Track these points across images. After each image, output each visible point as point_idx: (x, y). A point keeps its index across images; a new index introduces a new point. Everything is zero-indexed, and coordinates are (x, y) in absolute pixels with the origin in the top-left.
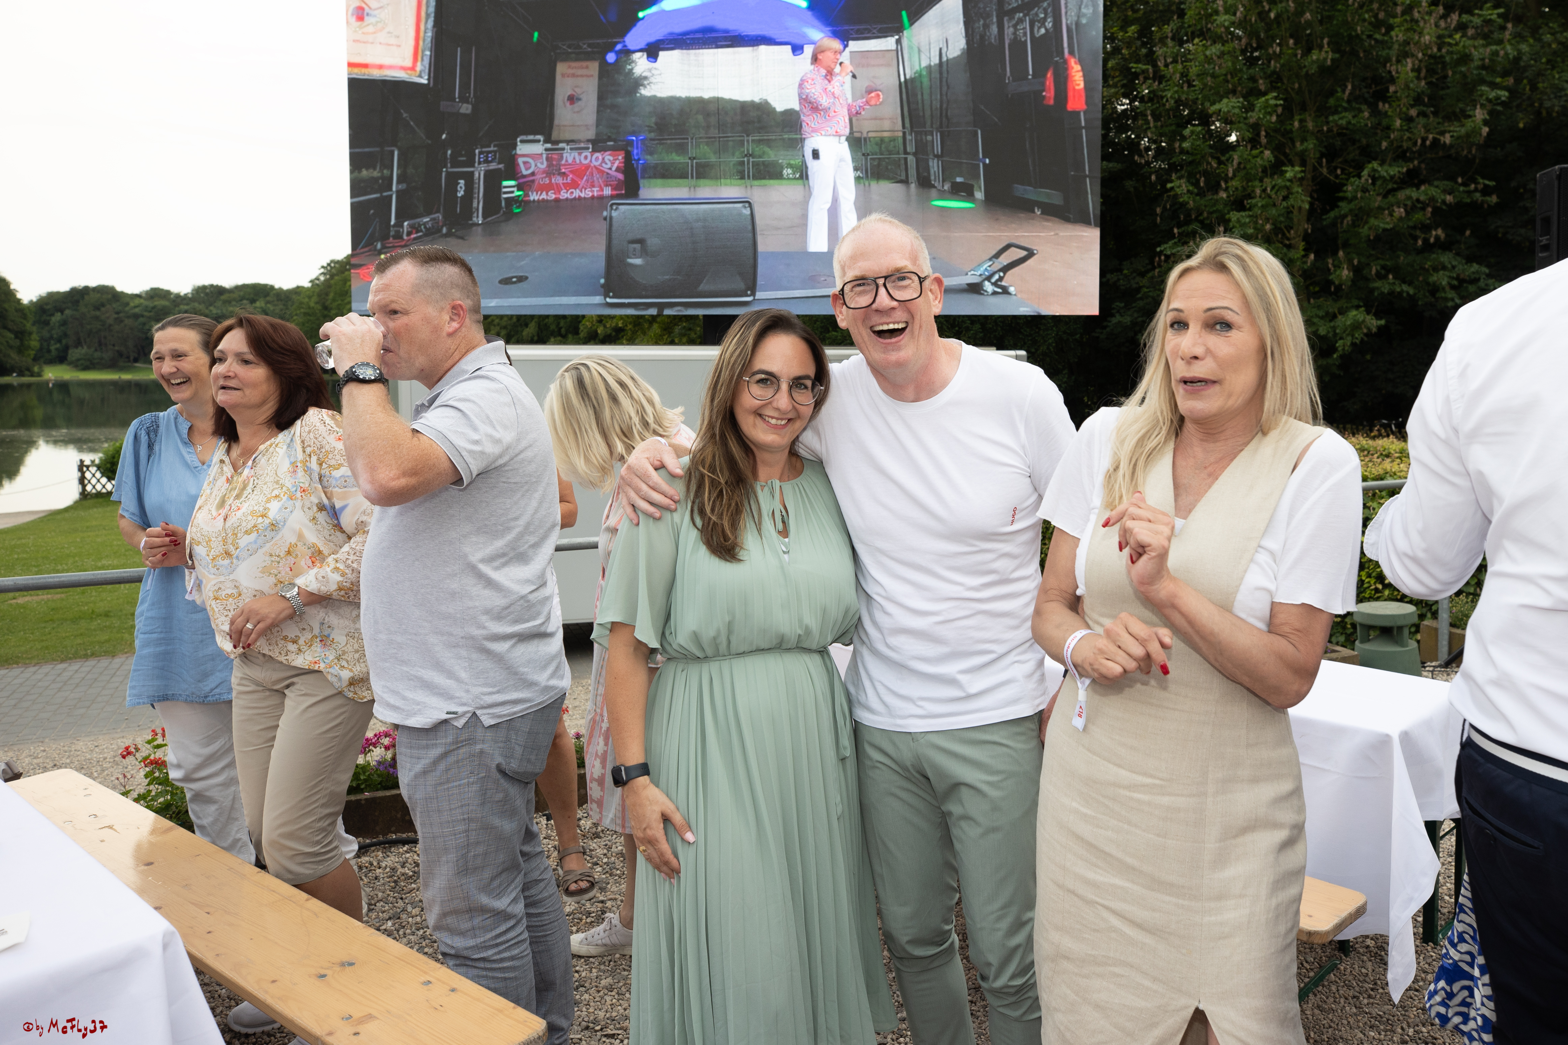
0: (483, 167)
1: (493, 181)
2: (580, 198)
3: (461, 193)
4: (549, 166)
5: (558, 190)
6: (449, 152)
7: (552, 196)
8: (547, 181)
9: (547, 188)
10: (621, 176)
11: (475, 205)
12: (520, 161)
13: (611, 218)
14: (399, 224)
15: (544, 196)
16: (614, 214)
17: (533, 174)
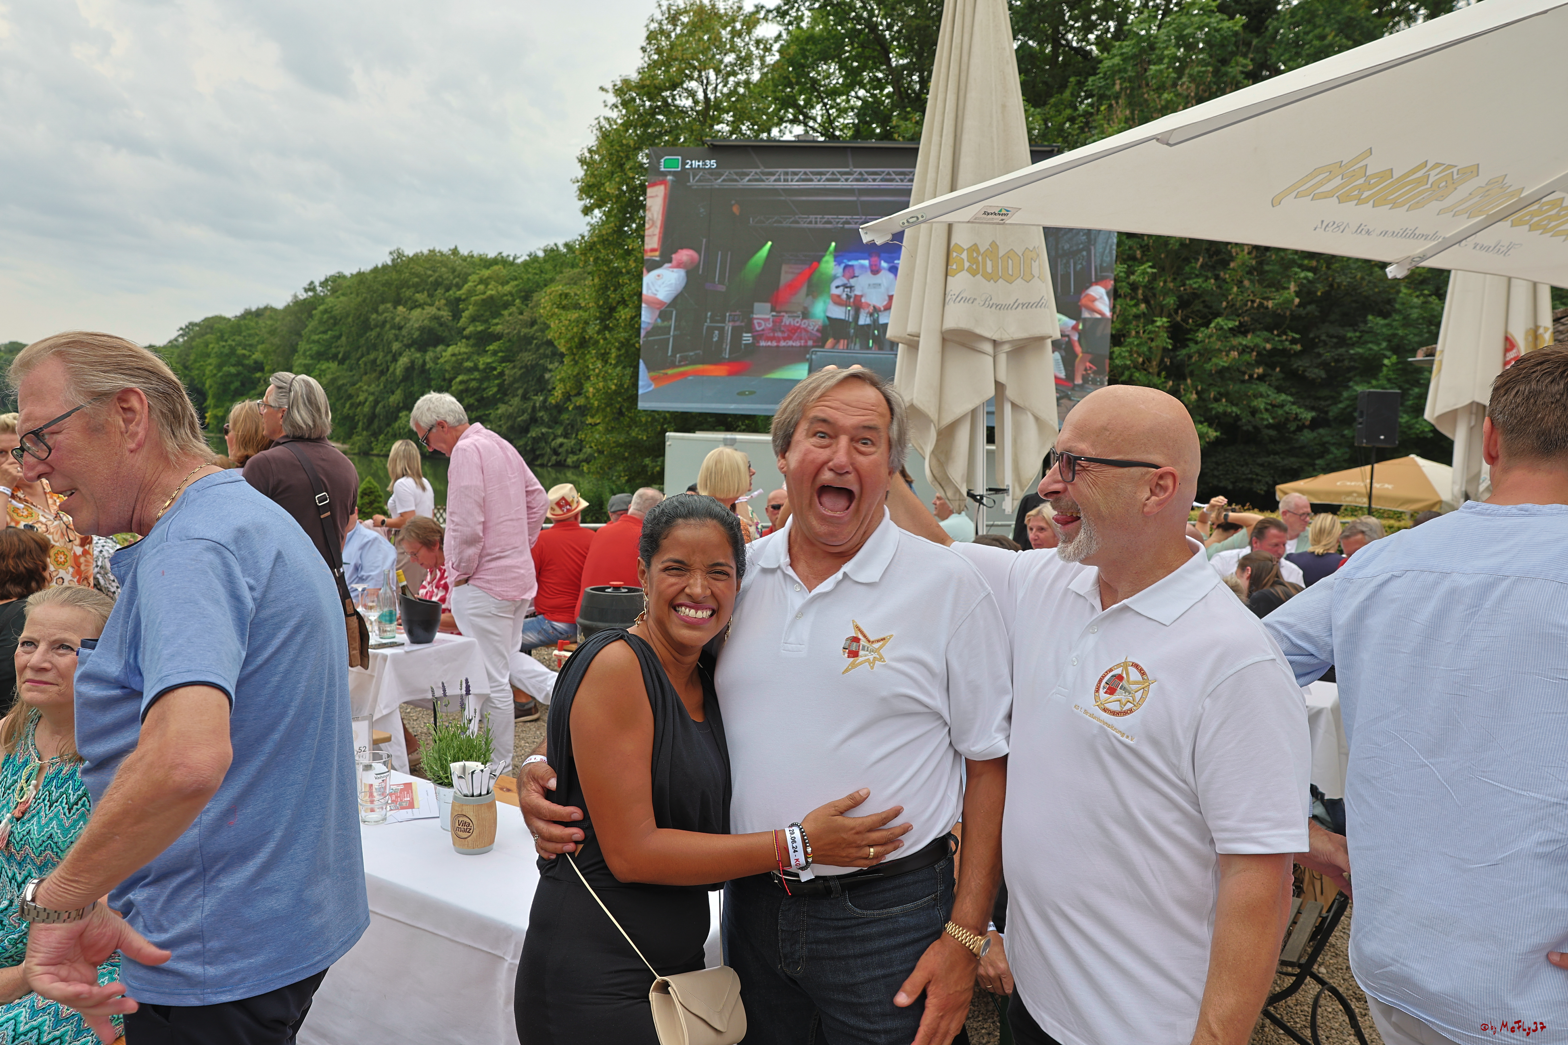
0: (731, 324)
1: (737, 333)
2: (792, 346)
3: (715, 339)
4: (774, 326)
5: (778, 340)
6: (709, 314)
7: (774, 344)
8: (771, 335)
9: (771, 339)
10: (819, 335)
11: (724, 346)
12: (755, 322)
13: (811, 359)
14: (673, 355)
15: (769, 344)
16: (814, 357)
17: (763, 330)
